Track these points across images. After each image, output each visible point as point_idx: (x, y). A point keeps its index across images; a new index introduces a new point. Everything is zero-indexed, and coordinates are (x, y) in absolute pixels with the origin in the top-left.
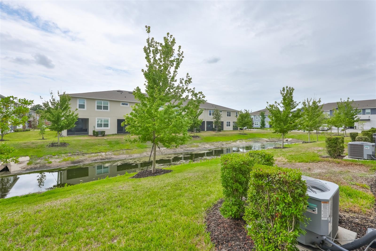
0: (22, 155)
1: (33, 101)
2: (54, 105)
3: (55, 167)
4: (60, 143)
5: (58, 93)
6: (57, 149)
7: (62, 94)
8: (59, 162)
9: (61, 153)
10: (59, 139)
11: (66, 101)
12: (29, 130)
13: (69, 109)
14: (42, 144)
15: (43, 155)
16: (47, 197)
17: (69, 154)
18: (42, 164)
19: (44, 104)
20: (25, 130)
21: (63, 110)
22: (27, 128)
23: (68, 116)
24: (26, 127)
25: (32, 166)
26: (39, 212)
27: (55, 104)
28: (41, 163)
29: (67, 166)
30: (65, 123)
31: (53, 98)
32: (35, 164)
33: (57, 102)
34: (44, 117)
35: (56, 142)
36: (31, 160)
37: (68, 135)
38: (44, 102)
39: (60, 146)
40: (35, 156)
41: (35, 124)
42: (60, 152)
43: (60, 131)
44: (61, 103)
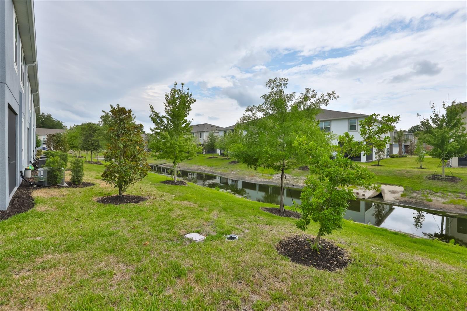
0: (396, 183)
1: (399, 116)
2: (437, 122)
3: (437, 209)
4: (446, 176)
5: (444, 105)
6: (441, 184)
7: (450, 105)
8: (444, 203)
9: (447, 191)
10: (443, 170)
11: (457, 114)
12: (406, 157)
13: (461, 125)
14: (420, 174)
15: (420, 188)
16: (420, 246)
17: (462, 196)
18: (419, 199)
19: (423, 123)
20: (400, 156)
21: (452, 128)
22: (404, 154)
23: (460, 137)
24: (402, 152)
25: (407, 199)
26: (405, 264)
27: (438, 120)
28: (417, 198)
29: (456, 212)
30: (455, 146)
31: (436, 113)
32: (410, 198)
33: (442, 118)
34: (422, 139)
35: (440, 174)
36: (405, 192)
37: (459, 165)
38: (422, 121)
39: (445, 181)
40: (411, 188)
41: (413, 149)
42: (446, 189)
43: (446, 159)
44: (448, 117)
